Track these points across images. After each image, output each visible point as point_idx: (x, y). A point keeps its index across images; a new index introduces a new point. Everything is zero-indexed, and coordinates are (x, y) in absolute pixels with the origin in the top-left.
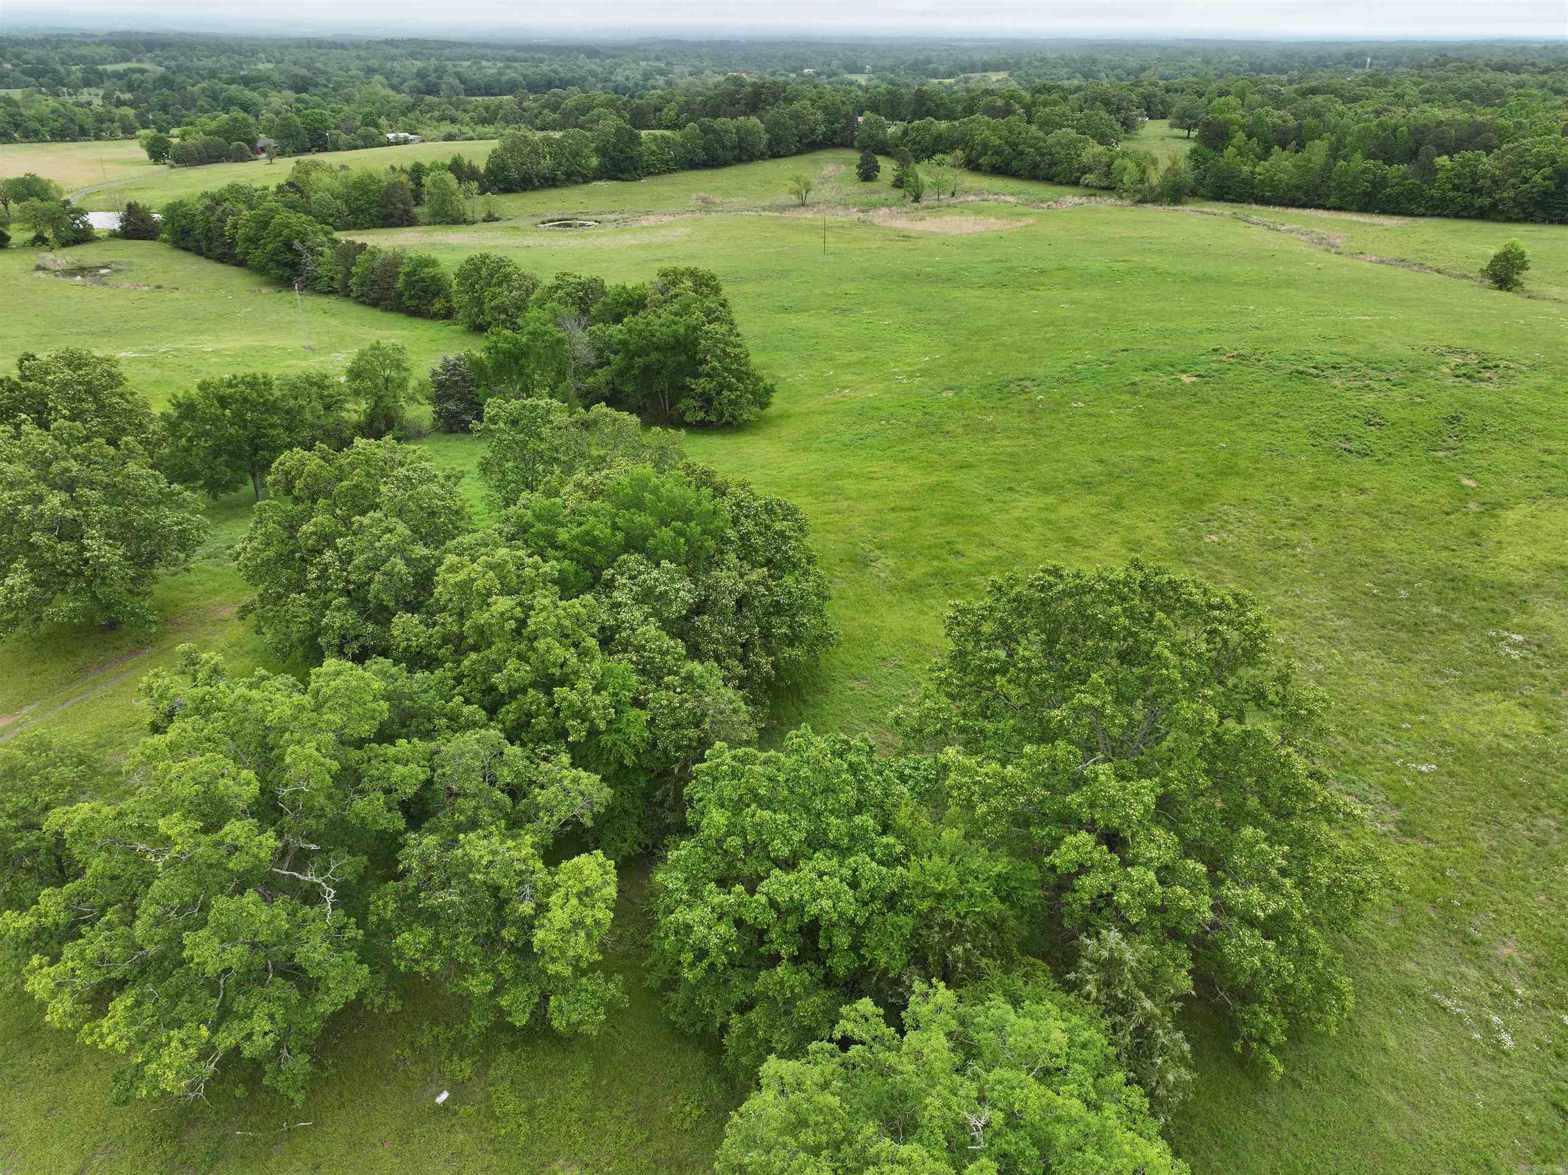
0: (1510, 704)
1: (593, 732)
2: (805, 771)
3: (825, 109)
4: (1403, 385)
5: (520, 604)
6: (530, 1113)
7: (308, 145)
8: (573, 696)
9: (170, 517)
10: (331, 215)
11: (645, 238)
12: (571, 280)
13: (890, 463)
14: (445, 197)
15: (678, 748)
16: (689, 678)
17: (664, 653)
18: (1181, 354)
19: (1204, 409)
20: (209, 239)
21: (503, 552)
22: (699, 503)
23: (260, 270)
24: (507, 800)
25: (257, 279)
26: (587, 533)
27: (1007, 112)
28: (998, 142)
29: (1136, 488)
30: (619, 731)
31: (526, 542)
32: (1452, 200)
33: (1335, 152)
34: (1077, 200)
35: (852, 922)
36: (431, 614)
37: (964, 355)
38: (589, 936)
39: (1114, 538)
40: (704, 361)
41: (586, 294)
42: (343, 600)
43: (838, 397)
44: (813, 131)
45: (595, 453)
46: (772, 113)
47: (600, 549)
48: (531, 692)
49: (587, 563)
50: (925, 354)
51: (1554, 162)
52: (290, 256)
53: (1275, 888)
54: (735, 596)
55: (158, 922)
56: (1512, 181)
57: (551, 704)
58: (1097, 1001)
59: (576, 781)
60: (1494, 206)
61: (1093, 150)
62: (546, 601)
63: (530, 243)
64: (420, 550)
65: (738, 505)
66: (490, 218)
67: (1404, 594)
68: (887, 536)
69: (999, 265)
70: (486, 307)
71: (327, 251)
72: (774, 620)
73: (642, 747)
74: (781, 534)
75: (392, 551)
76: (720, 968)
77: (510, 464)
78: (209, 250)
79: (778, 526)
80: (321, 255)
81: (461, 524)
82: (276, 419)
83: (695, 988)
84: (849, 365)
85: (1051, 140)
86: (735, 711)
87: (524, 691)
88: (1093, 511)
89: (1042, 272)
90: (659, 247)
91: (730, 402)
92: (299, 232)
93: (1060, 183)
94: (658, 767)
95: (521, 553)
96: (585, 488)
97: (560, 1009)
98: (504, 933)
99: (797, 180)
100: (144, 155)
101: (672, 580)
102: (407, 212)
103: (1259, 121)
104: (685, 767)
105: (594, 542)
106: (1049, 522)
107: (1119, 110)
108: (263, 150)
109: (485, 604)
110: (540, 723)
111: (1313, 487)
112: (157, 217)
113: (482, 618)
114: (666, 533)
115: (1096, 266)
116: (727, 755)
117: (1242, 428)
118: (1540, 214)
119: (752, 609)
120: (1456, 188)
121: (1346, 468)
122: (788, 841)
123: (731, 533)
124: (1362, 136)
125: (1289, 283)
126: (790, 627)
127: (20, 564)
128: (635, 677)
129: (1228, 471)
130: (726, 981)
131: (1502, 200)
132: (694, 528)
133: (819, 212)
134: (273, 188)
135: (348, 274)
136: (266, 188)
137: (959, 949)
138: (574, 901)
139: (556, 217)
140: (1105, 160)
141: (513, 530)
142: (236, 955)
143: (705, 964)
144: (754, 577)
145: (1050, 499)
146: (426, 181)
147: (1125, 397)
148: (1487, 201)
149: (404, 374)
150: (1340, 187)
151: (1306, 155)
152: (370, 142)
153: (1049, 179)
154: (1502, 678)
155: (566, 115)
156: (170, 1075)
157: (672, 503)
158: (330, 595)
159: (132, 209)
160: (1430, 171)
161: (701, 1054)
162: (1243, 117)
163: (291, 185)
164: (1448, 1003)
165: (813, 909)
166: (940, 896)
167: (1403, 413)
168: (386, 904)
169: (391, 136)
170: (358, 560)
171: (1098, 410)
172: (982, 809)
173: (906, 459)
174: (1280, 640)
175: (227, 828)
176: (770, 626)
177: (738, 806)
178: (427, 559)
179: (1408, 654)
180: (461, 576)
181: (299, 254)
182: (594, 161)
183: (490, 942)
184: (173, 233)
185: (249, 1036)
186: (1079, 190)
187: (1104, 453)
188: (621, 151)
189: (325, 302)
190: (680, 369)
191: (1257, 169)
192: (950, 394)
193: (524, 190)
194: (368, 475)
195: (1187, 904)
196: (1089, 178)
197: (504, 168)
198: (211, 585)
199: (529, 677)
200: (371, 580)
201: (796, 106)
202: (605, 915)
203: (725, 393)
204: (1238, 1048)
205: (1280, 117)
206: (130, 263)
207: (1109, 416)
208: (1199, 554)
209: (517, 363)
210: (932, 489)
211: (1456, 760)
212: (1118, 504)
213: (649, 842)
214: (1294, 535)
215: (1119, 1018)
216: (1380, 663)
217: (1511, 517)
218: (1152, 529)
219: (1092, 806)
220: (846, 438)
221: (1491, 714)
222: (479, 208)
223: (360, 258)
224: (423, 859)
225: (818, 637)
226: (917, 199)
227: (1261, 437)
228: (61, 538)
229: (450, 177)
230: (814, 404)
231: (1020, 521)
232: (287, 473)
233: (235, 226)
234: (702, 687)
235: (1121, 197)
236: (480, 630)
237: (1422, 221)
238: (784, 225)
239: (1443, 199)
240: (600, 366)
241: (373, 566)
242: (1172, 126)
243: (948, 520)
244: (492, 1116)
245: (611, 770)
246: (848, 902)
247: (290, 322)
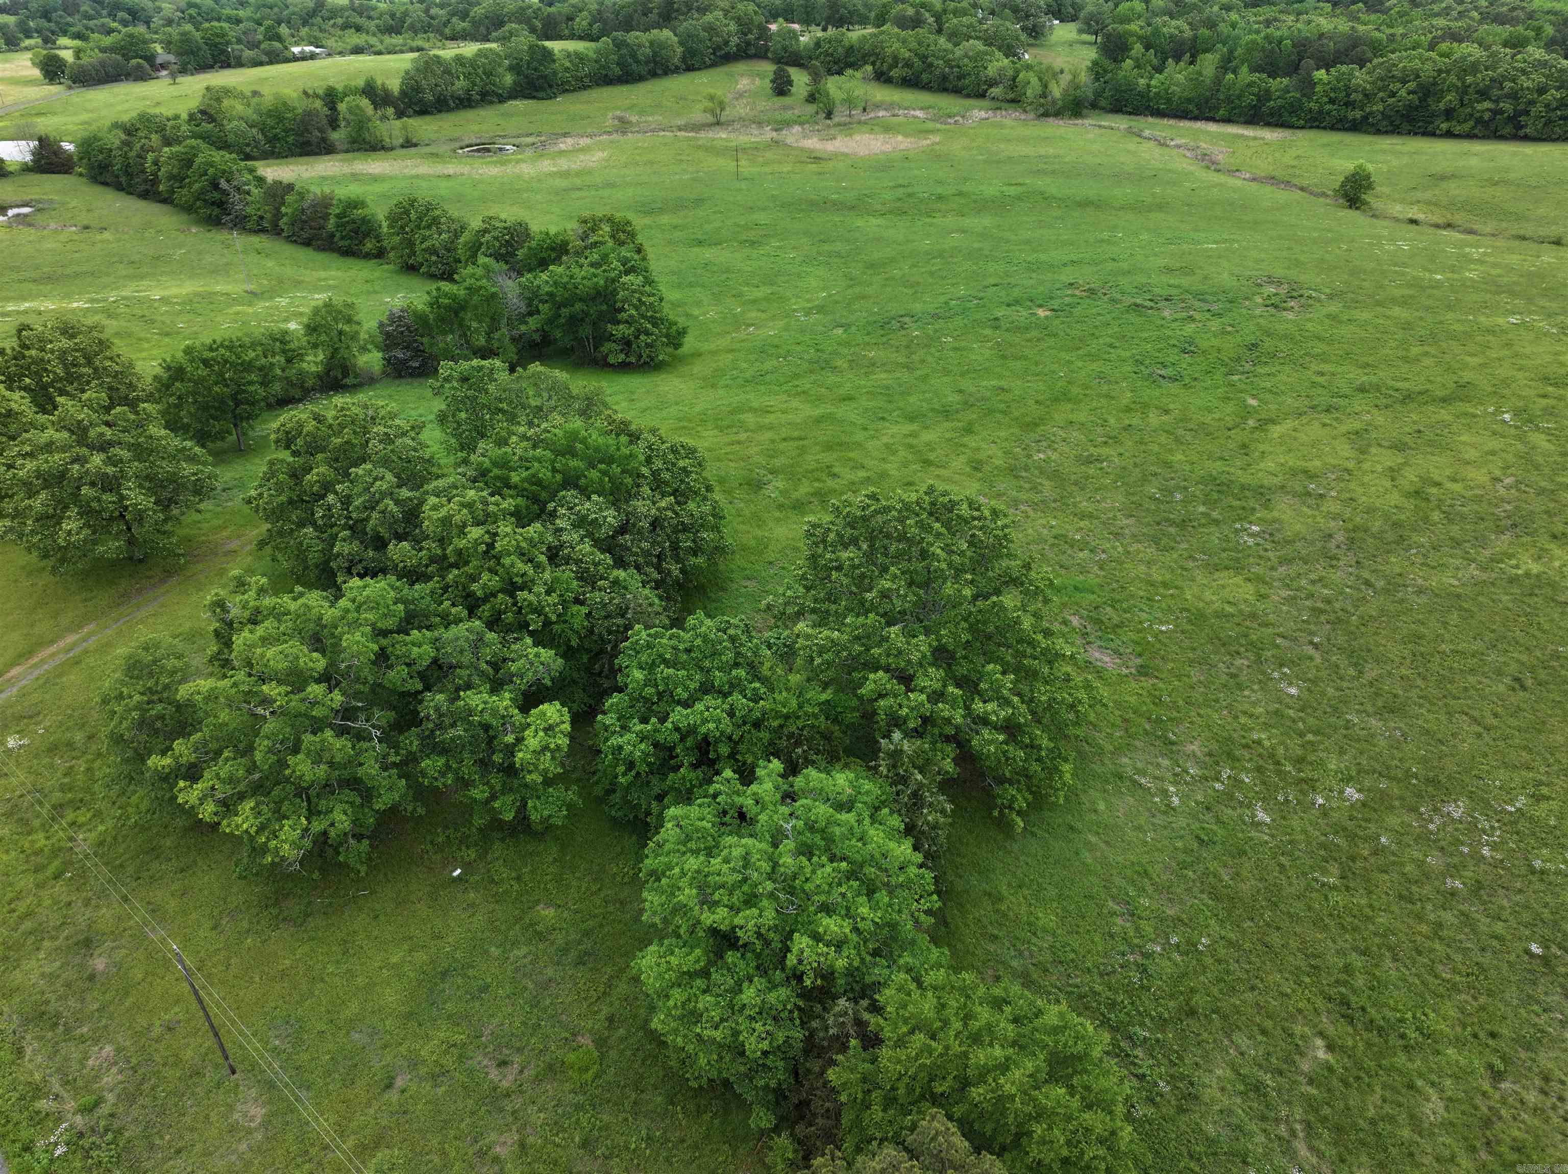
0: (1239, 580)
1: (547, 623)
2: (698, 642)
3: (738, 20)
4: (1220, 315)
5: (488, 532)
6: (518, 878)
7: (211, 62)
8: (532, 598)
9: (187, 469)
10: (248, 145)
11: (564, 164)
12: (498, 224)
13: (784, 397)
14: (361, 124)
15: (610, 632)
16: (616, 582)
17: (596, 565)
18: (1041, 288)
19: (1051, 342)
20: (130, 175)
21: (471, 493)
22: (618, 449)
23: (188, 209)
24: (491, 671)
25: (184, 217)
26: (534, 476)
27: (916, 22)
28: (907, 55)
29: (985, 415)
30: (565, 622)
31: (486, 484)
32: (1329, 113)
33: (1227, 64)
34: (983, 114)
35: (730, 738)
36: (418, 542)
37: (857, 290)
38: (553, 758)
39: (963, 459)
40: (622, 310)
41: (512, 238)
42: (347, 533)
43: (742, 335)
44: (726, 43)
45: (533, 403)
46: (687, 25)
47: (544, 488)
48: (500, 596)
49: (534, 499)
50: (823, 289)
51: (1418, 76)
52: (216, 195)
53: (1007, 702)
54: (650, 519)
55: (270, 751)
56: (1381, 94)
57: (515, 604)
58: (887, 777)
59: (537, 655)
60: (1365, 118)
61: (998, 63)
62: (508, 529)
63: (451, 172)
64: (405, 493)
65: (650, 448)
66: (409, 144)
67: (1178, 497)
68: (778, 462)
69: (901, 190)
70: (418, 248)
71: (255, 191)
72: (681, 536)
73: (583, 632)
74: (684, 469)
75: (383, 495)
76: (643, 775)
77: (463, 415)
78: (130, 185)
79: (681, 463)
80: (248, 193)
81: (434, 470)
82: (253, 377)
83: (628, 788)
84: (754, 301)
85: (958, 52)
86: (651, 605)
87: (494, 595)
88: (948, 435)
89: (940, 198)
90: (578, 174)
91: (648, 345)
92: (224, 172)
93: (968, 96)
94: (596, 648)
95: (485, 493)
96: (528, 439)
97: (535, 808)
98: (495, 758)
99: (712, 98)
100: (37, 73)
101: (601, 510)
102: (324, 140)
103: (1157, 33)
104: (616, 646)
105: (539, 483)
106: (911, 446)
107: (1027, 16)
108: (163, 66)
109: (462, 533)
110: (509, 617)
111: (1128, 410)
112: (68, 146)
113: (462, 543)
114: (594, 474)
115: (990, 190)
116: (644, 634)
117: (1080, 358)
118: (1406, 126)
119: (663, 528)
120: (1332, 101)
121: (1157, 393)
122: (686, 688)
123: (645, 471)
124: (1252, 47)
125: (1161, 207)
126: (694, 541)
127: (73, 512)
128: (575, 583)
129: (1063, 397)
130: (648, 783)
131: (1371, 113)
132: (616, 469)
133: (734, 131)
134: (184, 116)
135: (278, 215)
136: (177, 117)
137: (799, 750)
138: (541, 734)
139: (474, 141)
140: (1010, 73)
141: (474, 473)
142: (322, 770)
143: (633, 773)
144: (663, 504)
145: (914, 427)
146: (342, 107)
147: (988, 332)
148: (1358, 114)
149: (356, 327)
150: (1229, 100)
151: (1197, 67)
152: (275, 58)
153: (957, 91)
154: (1237, 560)
155: (476, 24)
156: (287, 847)
157: (597, 450)
158: (335, 529)
159: (43, 142)
160: (1309, 85)
161: (634, 838)
162: (1142, 28)
163: (203, 112)
164: (1143, 781)
165: (703, 730)
166: (787, 717)
167: (1215, 342)
168: (411, 743)
169: (296, 50)
170: (358, 502)
171: (963, 344)
172: (818, 661)
173: (798, 394)
174: (1078, 537)
175: (309, 689)
176: (678, 541)
177: (652, 666)
178: (410, 499)
179: (1172, 544)
180: (443, 512)
181: (225, 193)
182: (509, 79)
183: (484, 764)
184: (91, 167)
185: (332, 825)
186: (985, 103)
187: (967, 384)
188: (536, 69)
189: (256, 240)
190: (601, 315)
191: (1153, 83)
192: (840, 331)
193: (440, 111)
194: (355, 432)
195: (946, 714)
196: (995, 91)
197: (418, 89)
198: (216, 522)
199: (499, 585)
200: (369, 517)
201: (709, 18)
202: (563, 741)
203: (643, 337)
204: (996, 813)
205: (1177, 28)
206: (51, 201)
207: (972, 349)
208: (1026, 469)
209: (456, 315)
210: (818, 421)
211: (1190, 621)
212: (969, 430)
213: (592, 702)
214: (1104, 451)
215: (900, 787)
216: (1151, 551)
217: (1276, 431)
218: (993, 450)
219: (888, 655)
220: (748, 375)
221: (1223, 587)
222: (396, 133)
223: (289, 198)
224: (437, 709)
225: (716, 548)
226: (829, 115)
227: (1094, 366)
228: (104, 490)
229: (365, 103)
230: (723, 342)
231: (887, 446)
232: (287, 433)
233: (156, 163)
234: (626, 588)
235: (1025, 111)
236: (459, 552)
237: (1300, 134)
238: (699, 147)
239: (1320, 112)
240: (530, 314)
241: (371, 506)
242: (1080, 31)
243: (828, 447)
244: (493, 881)
245: (563, 648)
246: (727, 725)
247: (227, 264)
